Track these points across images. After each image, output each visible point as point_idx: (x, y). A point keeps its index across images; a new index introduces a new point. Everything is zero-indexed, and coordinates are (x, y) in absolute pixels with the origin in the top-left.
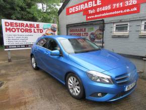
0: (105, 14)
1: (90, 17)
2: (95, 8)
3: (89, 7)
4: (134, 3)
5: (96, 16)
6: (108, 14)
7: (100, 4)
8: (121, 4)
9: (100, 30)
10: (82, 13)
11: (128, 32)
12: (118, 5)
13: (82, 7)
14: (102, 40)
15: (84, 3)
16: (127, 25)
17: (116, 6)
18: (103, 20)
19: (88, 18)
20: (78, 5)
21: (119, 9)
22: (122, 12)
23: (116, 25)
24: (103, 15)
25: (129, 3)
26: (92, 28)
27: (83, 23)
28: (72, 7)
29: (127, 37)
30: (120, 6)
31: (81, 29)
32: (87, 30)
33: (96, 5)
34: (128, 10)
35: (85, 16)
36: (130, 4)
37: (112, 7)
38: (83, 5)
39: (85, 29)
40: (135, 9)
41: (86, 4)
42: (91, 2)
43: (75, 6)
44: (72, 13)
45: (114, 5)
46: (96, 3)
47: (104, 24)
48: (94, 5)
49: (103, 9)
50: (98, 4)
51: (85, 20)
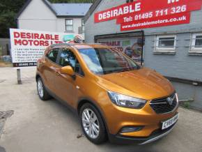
0: (145, 24)
1: (126, 27)
2: (133, 15)
3: (125, 13)
4: (182, 11)
5: (133, 25)
6: (149, 23)
7: (139, 9)
8: (166, 11)
9: (138, 44)
10: (115, 20)
11: (174, 48)
12: (162, 12)
13: (115, 13)
14: (140, 57)
15: (118, 8)
16: (174, 38)
17: (160, 14)
18: (142, 32)
19: (123, 27)
20: (110, 10)
21: (164, 17)
22: (167, 21)
23: (160, 39)
24: (143, 24)
25: (176, 10)
26: (128, 42)
27: (117, 34)
28: (102, 12)
29: (173, 55)
30: (164, 13)
31: (113, 42)
32: (121, 43)
33: (133, 11)
34: (175, 20)
35: (120, 25)
36: (177, 12)
37: (154, 14)
38: (117, 10)
39: (119, 42)
40: (184, 18)
41: (121, 9)
42: (127, 7)
43: (106, 11)
44: (103, 20)
45: (157, 12)
46: (133, 8)
47: (143, 36)
48: (131, 11)
49: (143, 17)
50: (136, 10)
51: (119, 31)
